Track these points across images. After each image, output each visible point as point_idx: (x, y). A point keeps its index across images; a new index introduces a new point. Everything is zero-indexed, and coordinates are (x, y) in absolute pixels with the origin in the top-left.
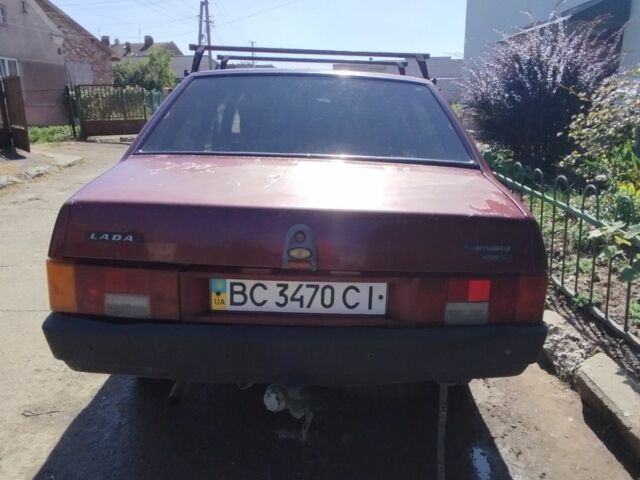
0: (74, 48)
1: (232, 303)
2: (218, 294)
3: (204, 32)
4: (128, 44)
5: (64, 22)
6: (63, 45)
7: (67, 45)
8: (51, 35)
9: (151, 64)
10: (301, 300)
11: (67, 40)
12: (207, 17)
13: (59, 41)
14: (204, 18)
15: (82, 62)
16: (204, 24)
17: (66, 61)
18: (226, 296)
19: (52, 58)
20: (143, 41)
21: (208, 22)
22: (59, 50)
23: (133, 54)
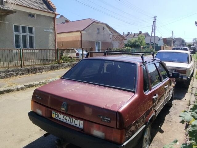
0: (114, 37)
1: (55, 117)
2: (53, 114)
3: (154, 30)
4: (134, 34)
5: (113, 31)
6: (112, 37)
7: (113, 37)
8: (109, 35)
9: (138, 39)
10: (67, 120)
11: (113, 35)
12: (155, 25)
13: (111, 36)
14: (154, 26)
15: (116, 41)
16: (154, 28)
17: (112, 41)
18: (54, 115)
19: (109, 40)
20: (139, 33)
21: (155, 27)
22: (111, 38)
23: (135, 36)
